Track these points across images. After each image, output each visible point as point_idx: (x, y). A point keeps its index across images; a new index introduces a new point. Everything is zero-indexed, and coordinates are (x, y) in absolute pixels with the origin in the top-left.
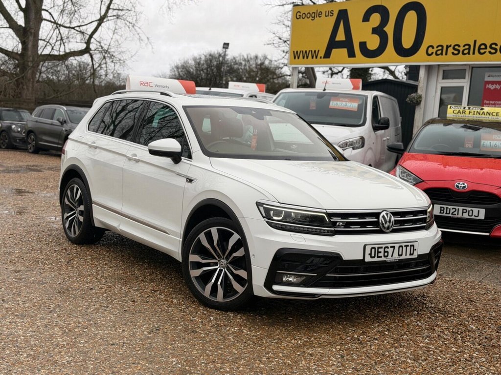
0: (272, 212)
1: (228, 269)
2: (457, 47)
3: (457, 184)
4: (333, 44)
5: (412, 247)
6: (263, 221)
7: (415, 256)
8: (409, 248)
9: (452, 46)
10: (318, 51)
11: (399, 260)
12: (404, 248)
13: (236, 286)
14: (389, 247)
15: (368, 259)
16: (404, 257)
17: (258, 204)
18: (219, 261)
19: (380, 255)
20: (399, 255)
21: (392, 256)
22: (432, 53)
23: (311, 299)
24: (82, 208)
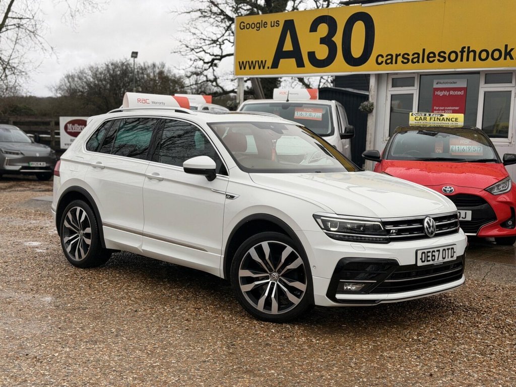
0: (329, 223)
1: (281, 281)
2: (406, 56)
3: (444, 188)
4: (280, 54)
5: (452, 250)
6: (322, 233)
7: (455, 258)
8: (450, 251)
9: (401, 55)
10: (266, 61)
11: (443, 262)
12: (447, 251)
13: (291, 297)
14: (436, 251)
15: (420, 264)
16: (446, 260)
17: (315, 217)
18: (270, 274)
19: (429, 259)
20: (444, 258)
21: (438, 260)
22: (382, 62)
23: (371, 305)
24: (88, 230)
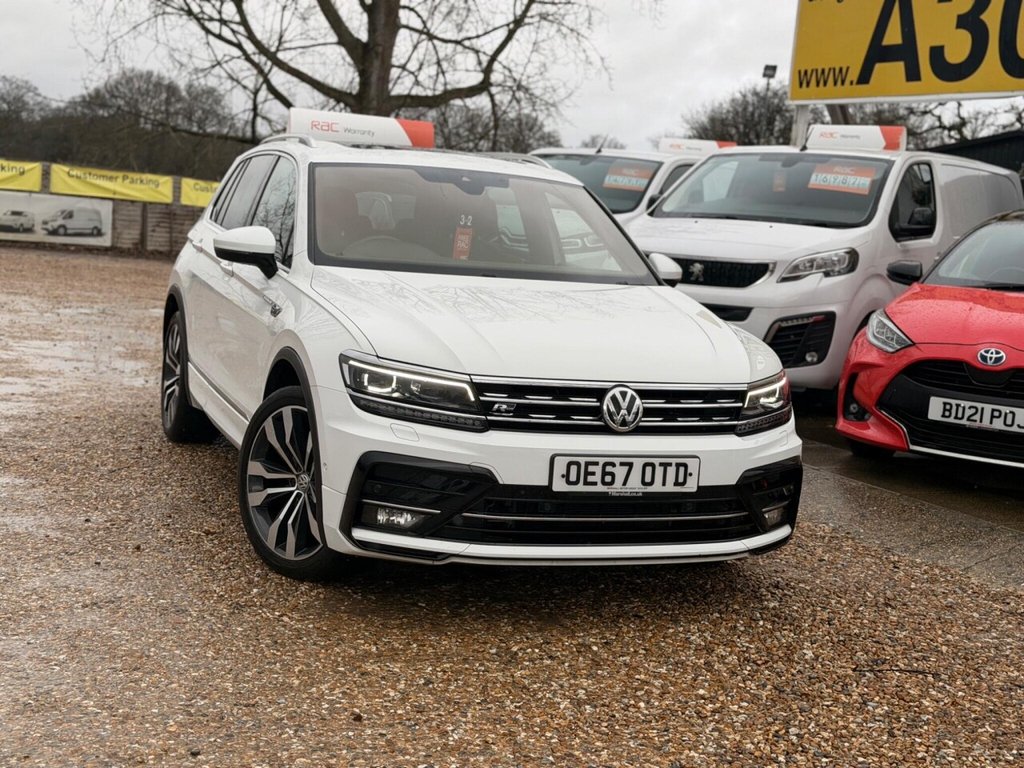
0: (366, 376)
3: (982, 352)
4: (878, 53)
5: (682, 469)
6: (344, 394)
7: (691, 486)
8: (671, 471)
10: (848, 69)
11: (643, 493)
12: (659, 471)
13: (315, 528)
14: (618, 464)
15: (560, 486)
16: (657, 487)
17: (343, 360)
18: (297, 476)
19: (590, 479)
20: (644, 483)
21: (625, 484)
23: (430, 562)
